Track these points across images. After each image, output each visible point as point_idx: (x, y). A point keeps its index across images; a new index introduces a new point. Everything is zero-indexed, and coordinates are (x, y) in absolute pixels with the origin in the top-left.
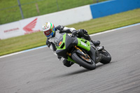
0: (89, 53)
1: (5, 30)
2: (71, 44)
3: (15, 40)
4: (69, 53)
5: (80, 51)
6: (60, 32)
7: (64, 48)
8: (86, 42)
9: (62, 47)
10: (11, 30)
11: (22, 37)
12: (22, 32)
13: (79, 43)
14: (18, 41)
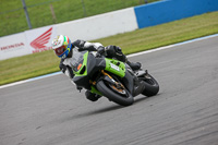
0: (123, 80)
2: (96, 67)
3: (17, 62)
4: (92, 81)
5: (109, 78)
6: (79, 50)
7: (85, 74)
8: (118, 64)
9: (82, 72)
13: (107, 66)
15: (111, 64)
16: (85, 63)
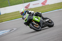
1: (33, 4)
3: (37, 9)
7: (26, 21)
8: (38, 18)
10: (36, 4)
11: (41, 7)
12: (41, 5)
14: (39, 9)
15: (35, 18)
16: (27, 18)
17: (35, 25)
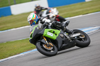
17: (46, 44)
